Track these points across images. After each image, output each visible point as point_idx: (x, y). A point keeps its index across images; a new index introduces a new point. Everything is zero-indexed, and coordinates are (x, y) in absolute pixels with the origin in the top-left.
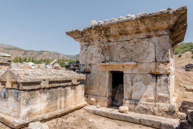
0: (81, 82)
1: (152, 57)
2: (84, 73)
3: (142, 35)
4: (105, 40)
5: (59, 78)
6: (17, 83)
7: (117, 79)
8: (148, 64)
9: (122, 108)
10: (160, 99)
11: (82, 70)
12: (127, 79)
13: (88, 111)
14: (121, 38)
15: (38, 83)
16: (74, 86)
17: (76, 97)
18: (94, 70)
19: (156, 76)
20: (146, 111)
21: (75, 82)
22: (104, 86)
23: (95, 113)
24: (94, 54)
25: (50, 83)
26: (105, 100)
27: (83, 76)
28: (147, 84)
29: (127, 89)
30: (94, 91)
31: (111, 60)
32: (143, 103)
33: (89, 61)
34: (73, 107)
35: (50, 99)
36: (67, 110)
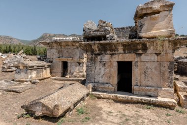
0: (49, 66)
1: (78, 56)
2: (49, 62)
3: (75, 47)
4: (60, 47)
5: (40, 65)
6: (26, 67)
7: (65, 65)
8: (76, 59)
9: (66, 76)
10: (80, 72)
11: (48, 61)
12: (69, 65)
13: (52, 79)
14: (66, 47)
15: (33, 67)
16: (45, 68)
17: (46, 72)
18: (54, 61)
19: (80, 63)
20: (76, 77)
21: (46, 66)
22: (59, 69)
23: (55, 79)
24: (55, 53)
25: (37, 67)
26: (60, 74)
27: (49, 64)
28: (76, 66)
29: (69, 69)
30: (55, 70)
31: (62, 56)
32: (75, 74)
33: (52, 57)
34: (46, 77)
35: (37, 73)
36: (43, 78)
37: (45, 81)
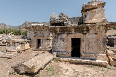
0: (29, 42)
1: (47, 35)
3: (45, 30)
4: (35, 30)
5: (23, 41)
6: (14, 42)
7: (39, 41)
8: (46, 37)
9: (40, 48)
10: (48, 45)
11: (28, 38)
12: (41, 41)
13: (31, 50)
14: (40, 30)
15: (19, 42)
16: (27, 43)
17: (27, 46)
18: (32, 38)
19: (48, 40)
20: (45, 48)
21: (27, 42)
22: (35, 43)
23: (33, 50)
24: (32, 34)
25: (21, 42)
26: (36, 47)
27: (29, 40)
28: (46, 42)
29: (41, 43)
30: (32, 44)
31: (37, 36)
32: (45, 46)
33: (30, 36)
34: (27, 48)
35: (21, 46)
36: (25, 49)
37: (26, 51)
